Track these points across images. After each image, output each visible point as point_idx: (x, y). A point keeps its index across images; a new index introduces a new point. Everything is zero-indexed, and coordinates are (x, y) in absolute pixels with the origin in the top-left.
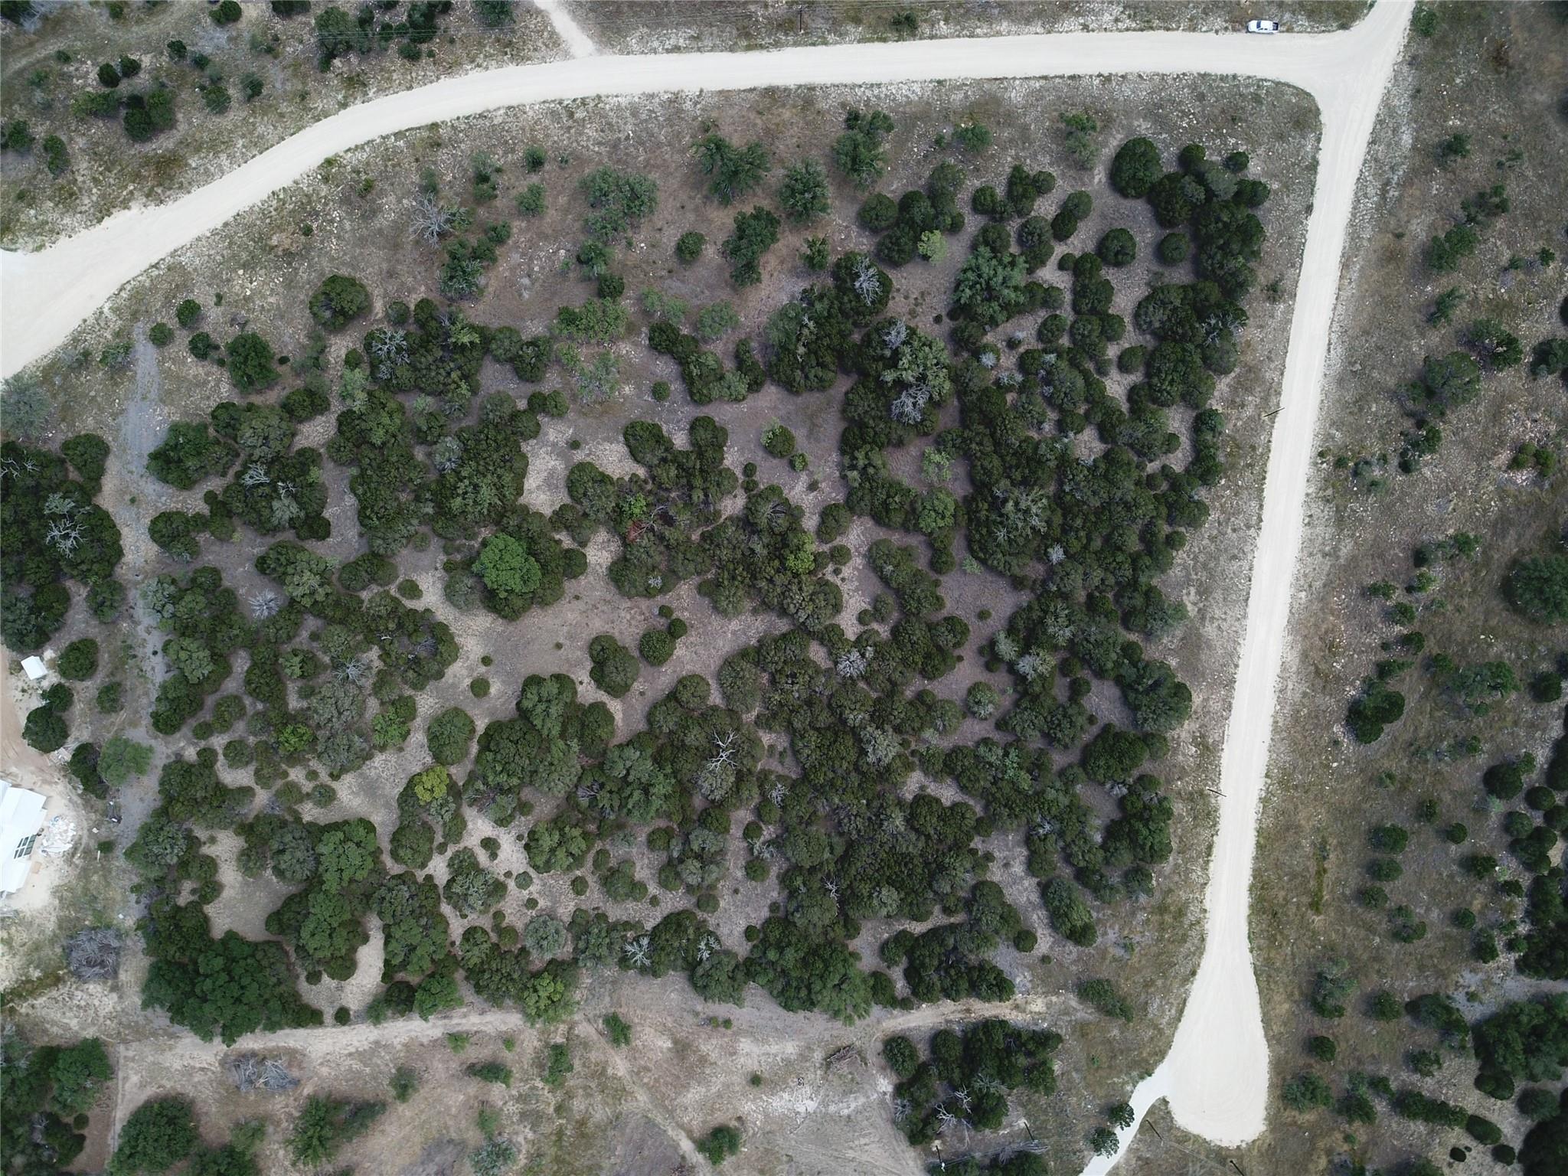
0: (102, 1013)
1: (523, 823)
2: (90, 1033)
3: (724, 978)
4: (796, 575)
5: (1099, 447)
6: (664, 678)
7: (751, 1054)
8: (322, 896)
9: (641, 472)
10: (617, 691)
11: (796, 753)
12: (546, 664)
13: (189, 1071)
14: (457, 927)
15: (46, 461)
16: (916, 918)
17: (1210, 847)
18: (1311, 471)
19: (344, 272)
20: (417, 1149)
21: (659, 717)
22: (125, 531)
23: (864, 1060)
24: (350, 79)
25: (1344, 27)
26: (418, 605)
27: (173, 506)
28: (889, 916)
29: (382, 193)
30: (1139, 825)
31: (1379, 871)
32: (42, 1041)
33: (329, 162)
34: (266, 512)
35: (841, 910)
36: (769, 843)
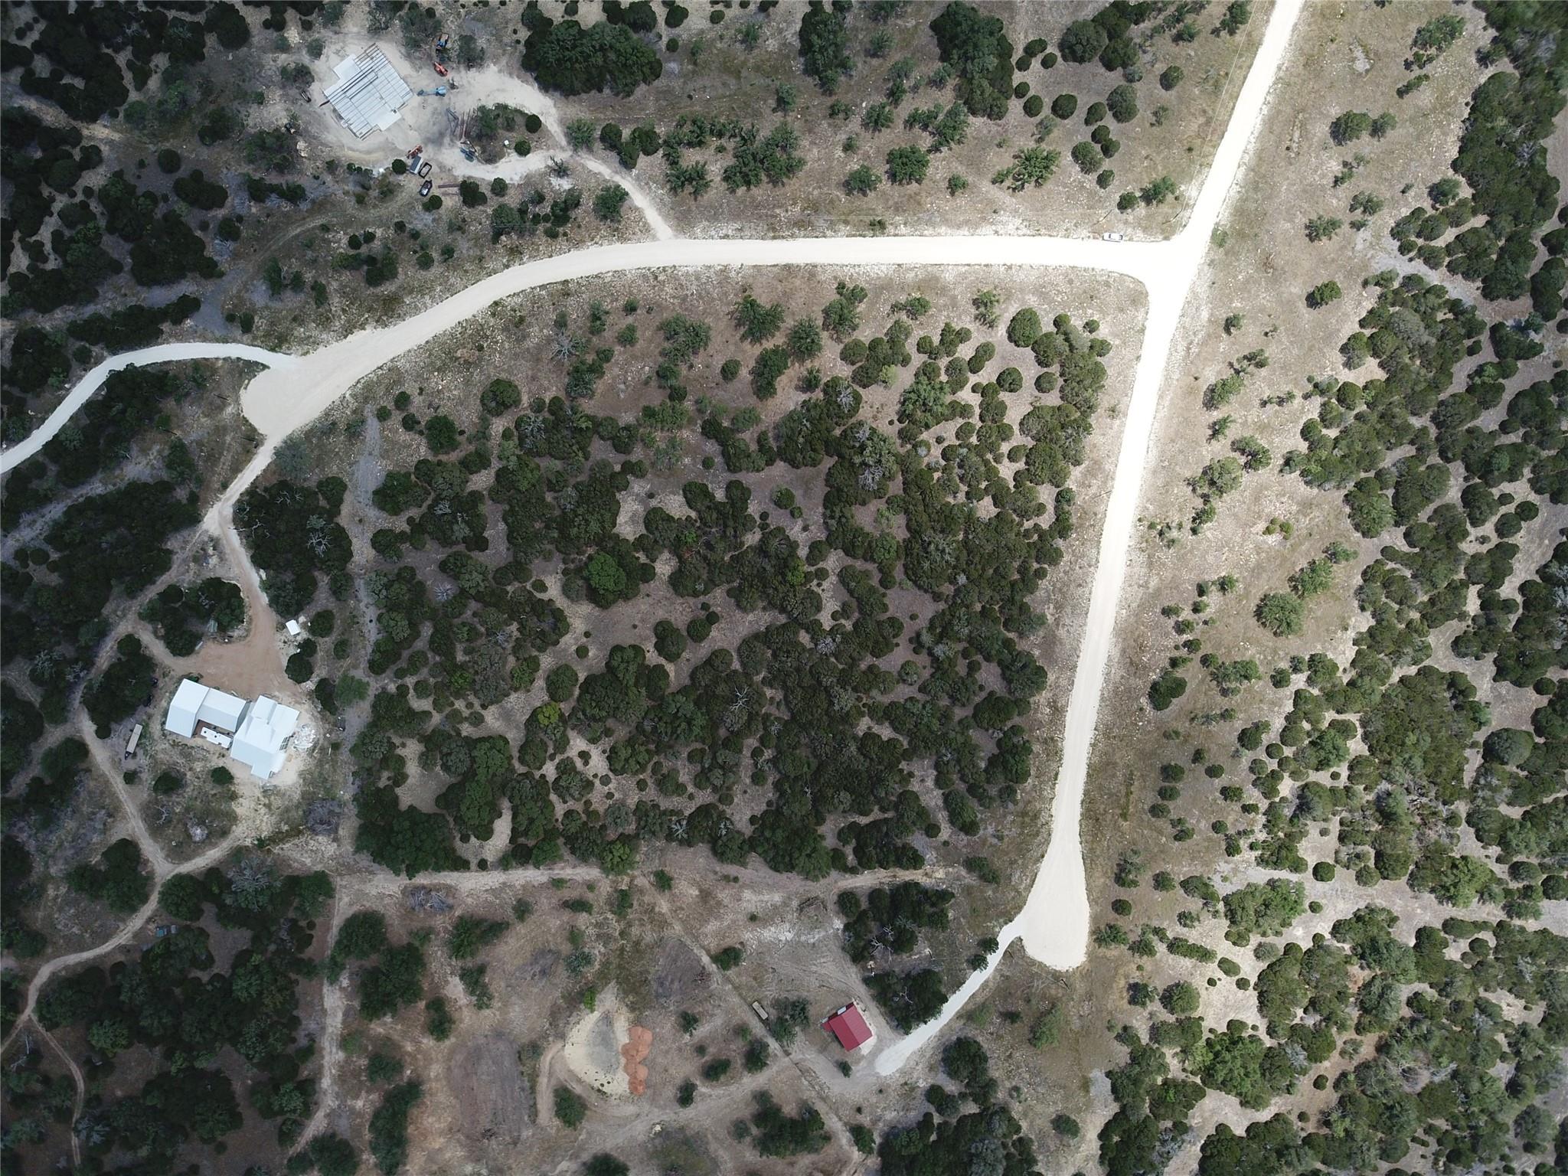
0: (326, 855)
1: (607, 743)
2: (319, 868)
3: (735, 847)
4: (792, 586)
5: (993, 510)
6: (704, 650)
7: (751, 900)
8: (474, 785)
9: (693, 514)
10: (672, 658)
11: (787, 703)
12: (627, 639)
13: (381, 896)
14: (560, 810)
15: (308, 494)
16: (863, 814)
17: (1057, 774)
18: (1132, 531)
19: (503, 376)
20: (528, 955)
21: (699, 675)
22: (354, 541)
23: (825, 907)
24: (512, 249)
25: (1166, 238)
26: (544, 596)
27: (387, 526)
28: (844, 812)
29: (530, 325)
30: (1009, 757)
32: (288, 872)
33: (496, 303)
34: (449, 533)
35: (813, 806)
36: (768, 761)
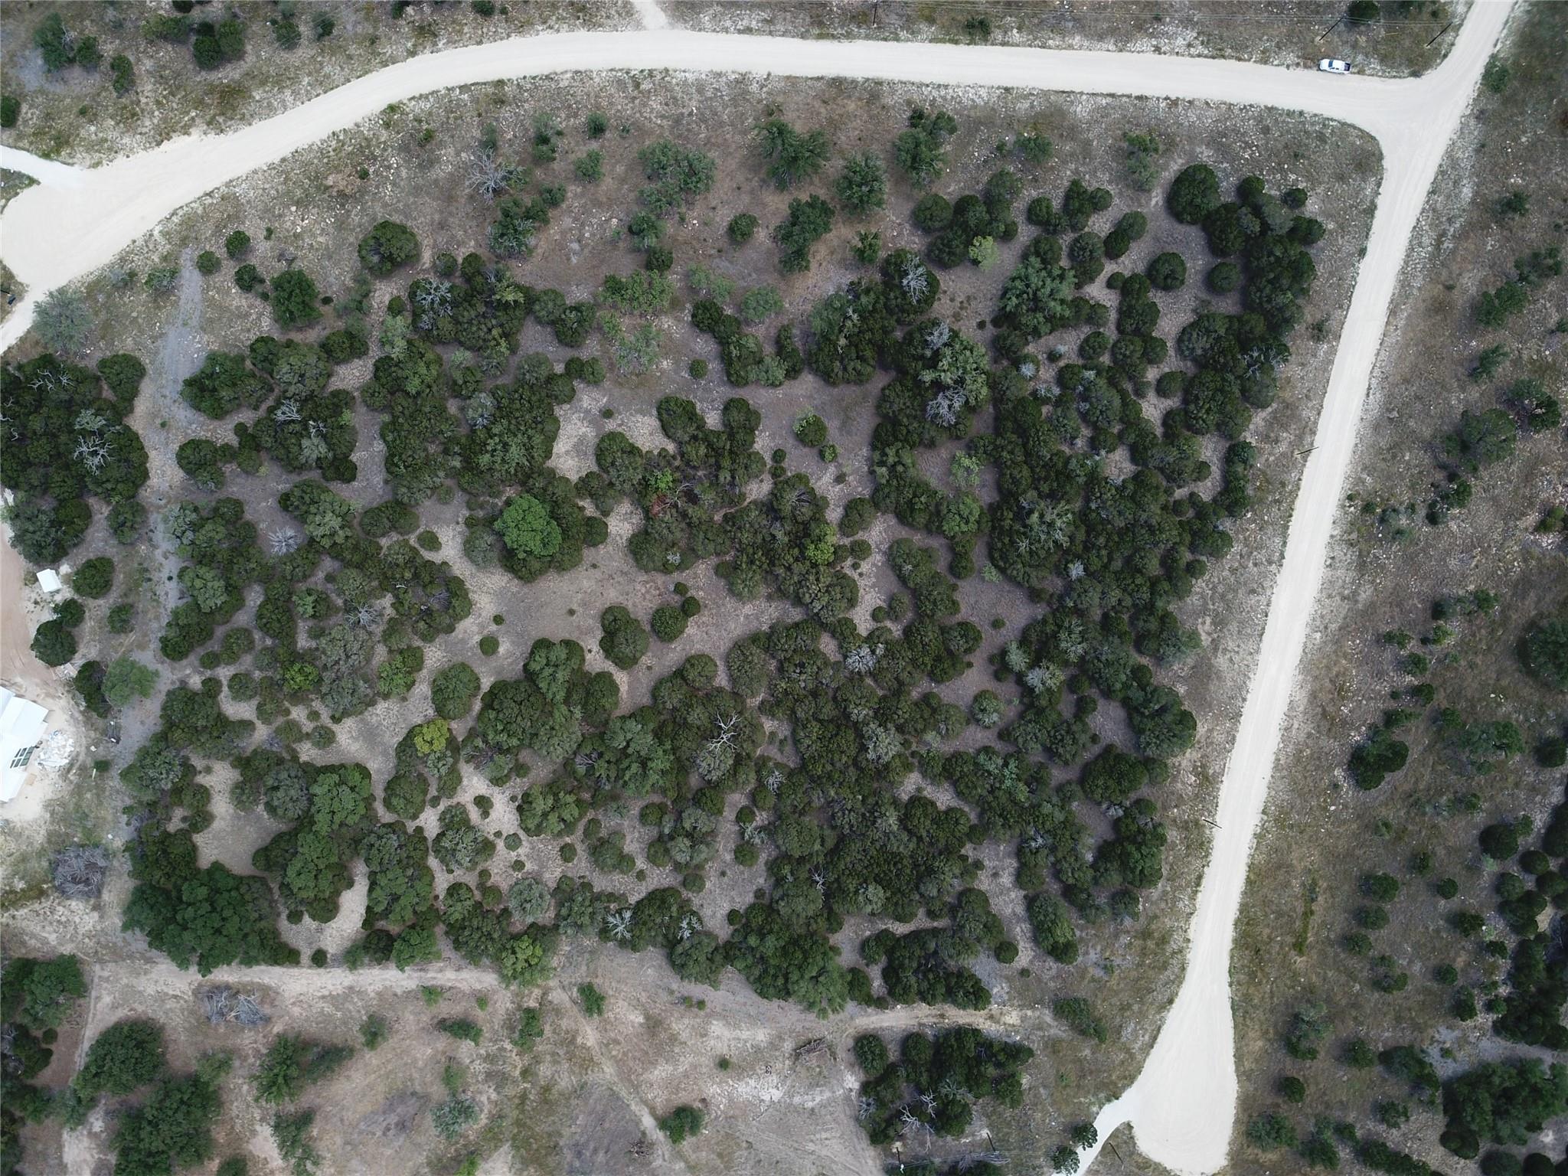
0: (81, 931)
1: (518, 785)
2: (67, 949)
3: (702, 959)
4: (815, 565)
5: (1129, 468)
6: (673, 654)
7: (722, 1037)
8: (311, 836)
9: (671, 447)
10: (625, 662)
11: (796, 742)
12: (557, 629)
13: (161, 997)
14: (442, 882)
15: (82, 377)
16: (900, 919)
17: (1200, 877)
18: (1338, 514)
19: (396, 218)
20: (380, 1098)
21: (664, 693)
22: (152, 454)
23: (834, 1055)
24: (421, 28)
25: (1416, 74)
26: (436, 557)
27: (202, 434)
28: (873, 914)
29: (441, 144)
30: (1131, 848)
31: (1366, 918)
32: (19, 953)
33: (392, 108)
34: (294, 450)
35: (828, 906)
36: (761, 829)
